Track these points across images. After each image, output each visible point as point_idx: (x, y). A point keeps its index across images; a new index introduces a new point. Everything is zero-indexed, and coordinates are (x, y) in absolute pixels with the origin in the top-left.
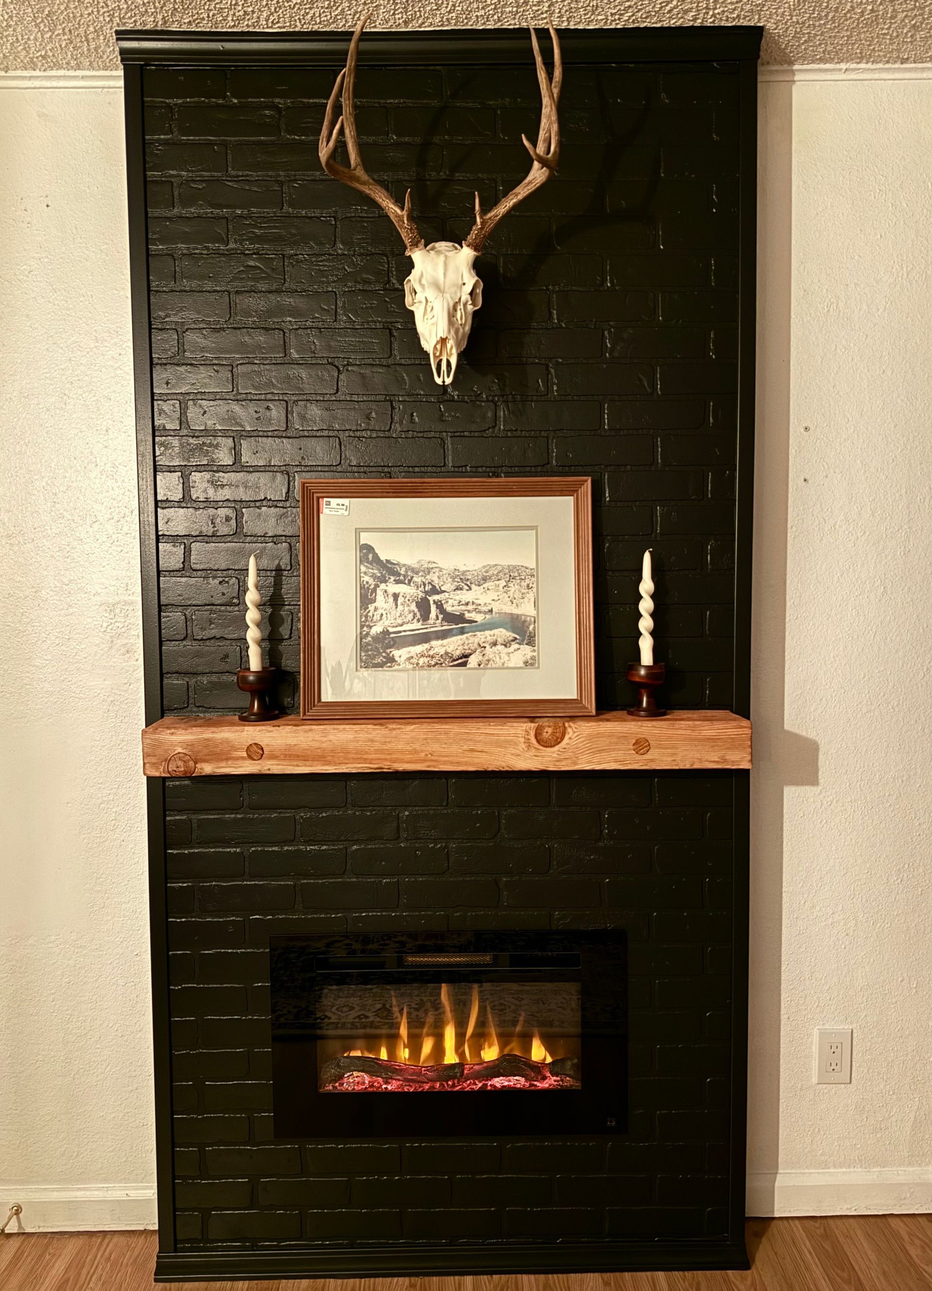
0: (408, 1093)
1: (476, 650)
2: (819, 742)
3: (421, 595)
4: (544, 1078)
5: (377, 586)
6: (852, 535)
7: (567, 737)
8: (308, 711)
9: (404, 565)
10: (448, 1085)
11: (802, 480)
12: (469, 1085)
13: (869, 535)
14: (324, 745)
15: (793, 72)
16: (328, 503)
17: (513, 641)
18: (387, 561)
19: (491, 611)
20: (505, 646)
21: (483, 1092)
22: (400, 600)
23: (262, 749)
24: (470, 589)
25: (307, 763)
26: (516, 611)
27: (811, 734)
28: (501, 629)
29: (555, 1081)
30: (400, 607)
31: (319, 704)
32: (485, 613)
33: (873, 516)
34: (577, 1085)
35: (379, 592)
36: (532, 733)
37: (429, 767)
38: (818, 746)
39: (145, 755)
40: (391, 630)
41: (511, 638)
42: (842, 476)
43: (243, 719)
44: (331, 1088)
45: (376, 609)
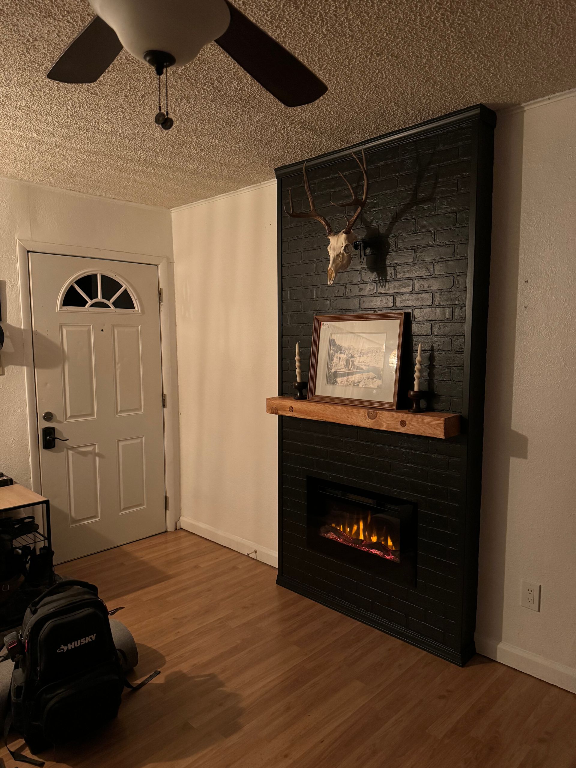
0: (345, 544)
1: (362, 380)
2: (528, 437)
3: (348, 358)
4: (389, 555)
5: (335, 354)
6: (549, 334)
7: (378, 416)
8: (310, 398)
9: (344, 347)
10: (357, 546)
11: (524, 307)
12: (363, 548)
13: (558, 335)
14: (308, 409)
15: (523, 107)
16: (323, 324)
17: (375, 377)
18: (339, 345)
19: (369, 365)
20: (372, 379)
21: (367, 552)
22: (341, 360)
23: (293, 408)
24: (363, 356)
25: (304, 415)
26: (377, 366)
27: (524, 433)
28: (371, 373)
29: (393, 558)
30: (341, 363)
31: (314, 396)
32: (367, 366)
33: (560, 324)
34: (397, 560)
35: (335, 356)
36: (366, 413)
37: (336, 421)
38: (528, 439)
39: (267, 406)
40: (337, 371)
41: (374, 376)
42: (544, 305)
43: (295, 399)
44: (323, 535)
45: (334, 363)
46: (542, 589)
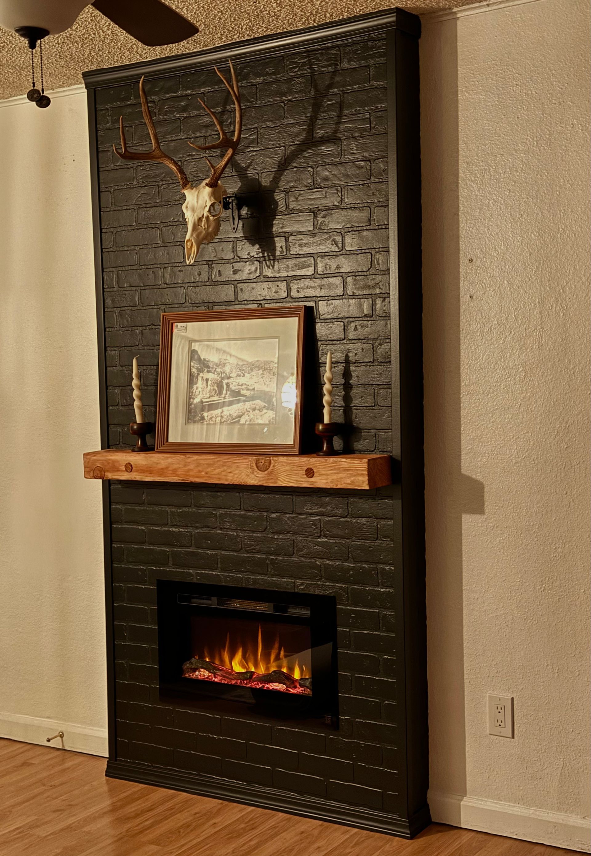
0: (224, 684)
1: (245, 413)
2: (484, 483)
3: (220, 379)
4: (295, 687)
5: (198, 374)
6: (503, 334)
7: (272, 466)
8: (160, 447)
9: (212, 362)
10: (244, 683)
11: (469, 296)
12: (255, 685)
13: (514, 335)
14: (158, 465)
16: (177, 326)
17: (264, 407)
18: (204, 359)
19: (254, 389)
20: (260, 411)
21: (261, 689)
22: (209, 383)
23: (132, 466)
24: (244, 376)
25: (152, 475)
26: (267, 389)
28: (258, 401)
29: (302, 690)
30: (209, 387)
31: (167, 443)
32: (251, 390)
33: (517, 320)
34: (308, 692)
35: (199, 378)
36: (254, 463)
37: (206, 480)
38: (484, 486)
39: (85, 467)
40: (204, 400)
41: (263, 406)
42: (495, 293)
43: (133, 451)
44: (188, 675)
45: (197, 388)
46: (515, 702)
